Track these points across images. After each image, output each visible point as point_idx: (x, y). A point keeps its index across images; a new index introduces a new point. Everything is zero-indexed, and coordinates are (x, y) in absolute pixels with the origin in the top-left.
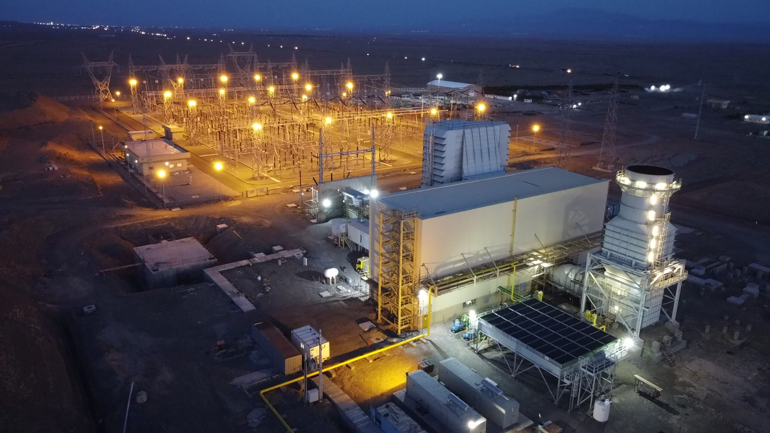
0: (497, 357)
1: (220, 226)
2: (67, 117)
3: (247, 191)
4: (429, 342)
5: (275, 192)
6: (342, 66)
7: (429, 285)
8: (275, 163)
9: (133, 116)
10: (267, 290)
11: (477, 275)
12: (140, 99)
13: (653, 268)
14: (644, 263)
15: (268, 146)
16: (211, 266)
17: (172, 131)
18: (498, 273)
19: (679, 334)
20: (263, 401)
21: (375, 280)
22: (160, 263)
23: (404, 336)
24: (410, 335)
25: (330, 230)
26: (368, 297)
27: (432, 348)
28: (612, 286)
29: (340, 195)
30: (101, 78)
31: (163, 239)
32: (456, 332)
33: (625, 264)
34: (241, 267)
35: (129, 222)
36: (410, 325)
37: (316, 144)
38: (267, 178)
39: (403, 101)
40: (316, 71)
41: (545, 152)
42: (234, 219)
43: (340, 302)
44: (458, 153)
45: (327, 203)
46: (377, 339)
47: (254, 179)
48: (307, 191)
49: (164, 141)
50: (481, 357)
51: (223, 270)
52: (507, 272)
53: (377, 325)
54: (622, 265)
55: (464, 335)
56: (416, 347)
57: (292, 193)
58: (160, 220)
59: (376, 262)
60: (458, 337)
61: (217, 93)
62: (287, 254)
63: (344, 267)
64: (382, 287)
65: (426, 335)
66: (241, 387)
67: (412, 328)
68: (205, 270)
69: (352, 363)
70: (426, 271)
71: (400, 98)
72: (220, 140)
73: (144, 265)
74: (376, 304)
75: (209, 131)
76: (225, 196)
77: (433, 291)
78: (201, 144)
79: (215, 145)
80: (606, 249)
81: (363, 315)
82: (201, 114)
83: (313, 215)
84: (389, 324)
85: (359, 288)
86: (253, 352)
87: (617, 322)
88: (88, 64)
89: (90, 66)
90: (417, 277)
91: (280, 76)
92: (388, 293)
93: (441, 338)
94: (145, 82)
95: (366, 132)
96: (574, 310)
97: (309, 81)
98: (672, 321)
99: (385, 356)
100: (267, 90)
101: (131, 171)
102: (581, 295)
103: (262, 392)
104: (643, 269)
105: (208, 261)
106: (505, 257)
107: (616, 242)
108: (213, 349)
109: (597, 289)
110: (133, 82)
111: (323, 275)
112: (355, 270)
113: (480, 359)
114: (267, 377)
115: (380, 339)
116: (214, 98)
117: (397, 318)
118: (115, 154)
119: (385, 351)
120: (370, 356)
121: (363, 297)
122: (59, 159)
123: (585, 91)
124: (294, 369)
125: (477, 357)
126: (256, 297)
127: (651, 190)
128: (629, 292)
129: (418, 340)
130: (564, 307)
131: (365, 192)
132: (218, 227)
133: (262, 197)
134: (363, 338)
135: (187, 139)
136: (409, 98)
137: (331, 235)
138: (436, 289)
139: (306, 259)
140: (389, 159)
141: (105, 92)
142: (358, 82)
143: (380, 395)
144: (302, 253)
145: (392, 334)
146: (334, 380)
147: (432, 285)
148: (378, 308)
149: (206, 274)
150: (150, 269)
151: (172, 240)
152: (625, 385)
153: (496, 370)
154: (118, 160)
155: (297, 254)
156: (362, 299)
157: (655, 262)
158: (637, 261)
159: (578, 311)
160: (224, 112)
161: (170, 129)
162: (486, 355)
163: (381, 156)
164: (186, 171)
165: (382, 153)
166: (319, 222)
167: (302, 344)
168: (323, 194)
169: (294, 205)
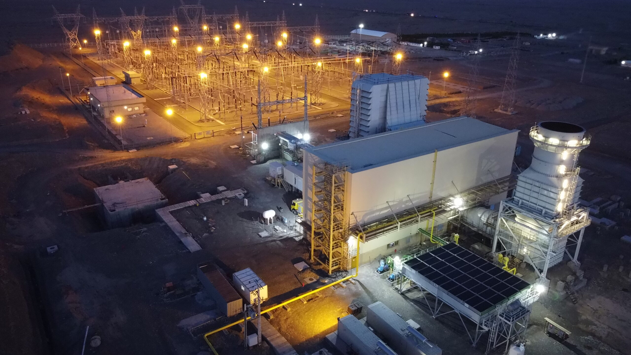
0: (418, 297)
1: (171, 167)
2: (41, 63)
3: (195, 134)
4: (357, 282)
5: (220, 134)
6: (278, 19)
7: (357, 232)
8: (219, 107)
9: (98, 62)
10: (212, 231)
11: (401, 222)
12: (103, 46)
13: (561, 217)
14: (554, 212)
15: (214, 90)
16: (162, 206)
17: (131, 77)
18: (419, 219)
19: (580, 274)
20: (207, 345)
21: (309, 223)
22: (117, 203)
23: (335, 276)
24: (340, 275)
25: (267, 170)
26: (302, 237)
27: (360, 289)
28: (522, 231)
29: (277, 138)
30: (70, 28)
31: (121, 180)
32: (382, 272)
33: (535, 212)
34: (189, 207)
35: (92, 163)
36: (340, 266)
37: (255, 88)
38: (213, 120)
39: (330, 48)
40: (255, 23)
41: (453, 95)
42: (184, 160)
43: (277, 242)
44: (382, 105)
45: (265, 146)
46: (311, 279)
47: (201, 121)
48: (248, 132)
49: (124, 86)
50: (404, 298)
51: (173, 210)
52: (427, 217)
53: (310, 264)
54: (533, 213)
55: (388, 275)
56: (345, 288)
57: (234, 135)
58: (118, 161)
59: (309, 207)
60: (384, 278)
61: (170, 42)
62: (230, 194)
63: (280, 207)
64: (314, 231)
65: (354, 276)
66: (188, 329)
67: (342, 268)
68: (157, 211)
69: (288, 304)
70: (355, 219)
71: (327, 45)
72: (172, 85)
73: (103, 206)
74: (309, 244)
75: (163, 76)
76: (175, 137)
77: (361, 237)
78: (156, 88)
79: (169, 89)
80: (517, 197)
81: (297, 255)
82: (156, 61)
83: (253, 156)
84: (320, 264)
85: (294, 227)
86: (199, 293)
87: (525, 262)
88: (58, 16)
89: (60, 17)
90: (346, 224)
91: (225, 27)
92: (320, 236)
93: (368, 278)
94: (107, 32)
95: (298, 77)
96: (486, 249)
97: (249, 32)
98: (574, 261)
99: (318, 297)
100: (212, 39)
101: (95, 114)
102: (493, 236)
103: (206, 335)
104: (552, 217)
105: (160, 201)
106: (425, 203)
107: (527, 192)
108: (163, 290)
109: (508, 233)
110: (97, 32)
111: (262, 215)
112: (291, 210)
113: (404, 299)
114: (210, 319)
115: (313, 280)
116: (168, 46)
117: (328, 260)
118: (81, 98)
119: (317, 292)
120: (304, 297)
121: (297, 237)
122: (32, 103)
123: (484, 38)
124: (236, 311)
125: (400, 297)
126: (202, 237)
127: (563, 147)
128: (538, 237)
129: (347, 280)
130: (477, 247)
131: (299, 136)
132: (169, 168)
133: (208, 139)
134: (298, 279)
135: (144, 84)
136: (336, 45)
137: (269, 176)
138: (364, 236)
139: (247, 200)
140: (319, 102)
141: (74, 40)
142: (291, 33)
143: (314, 337)
144: (243, 193)
145: (324, 274)
146: (271, 322)
147: (360, 231)
148: (311, 248)
149: (158, 214)
150: (108, 209)
151: (128, 181)
152: (535, 326)
153: (418, 311)
154: (84, 104)
155: (239, 195)
156: (297, 239)
157: (563, 211)
158: (547, 210)
159: (489, 251)
160: (176, 59)
161: (129, 75)
162: (409, 295)
163: (312, 100)
164: (143, 114)
165: (313, 97)
166: (259, 163)
167: (242, 287)
168: (261, 138)
169: (236, 146)
